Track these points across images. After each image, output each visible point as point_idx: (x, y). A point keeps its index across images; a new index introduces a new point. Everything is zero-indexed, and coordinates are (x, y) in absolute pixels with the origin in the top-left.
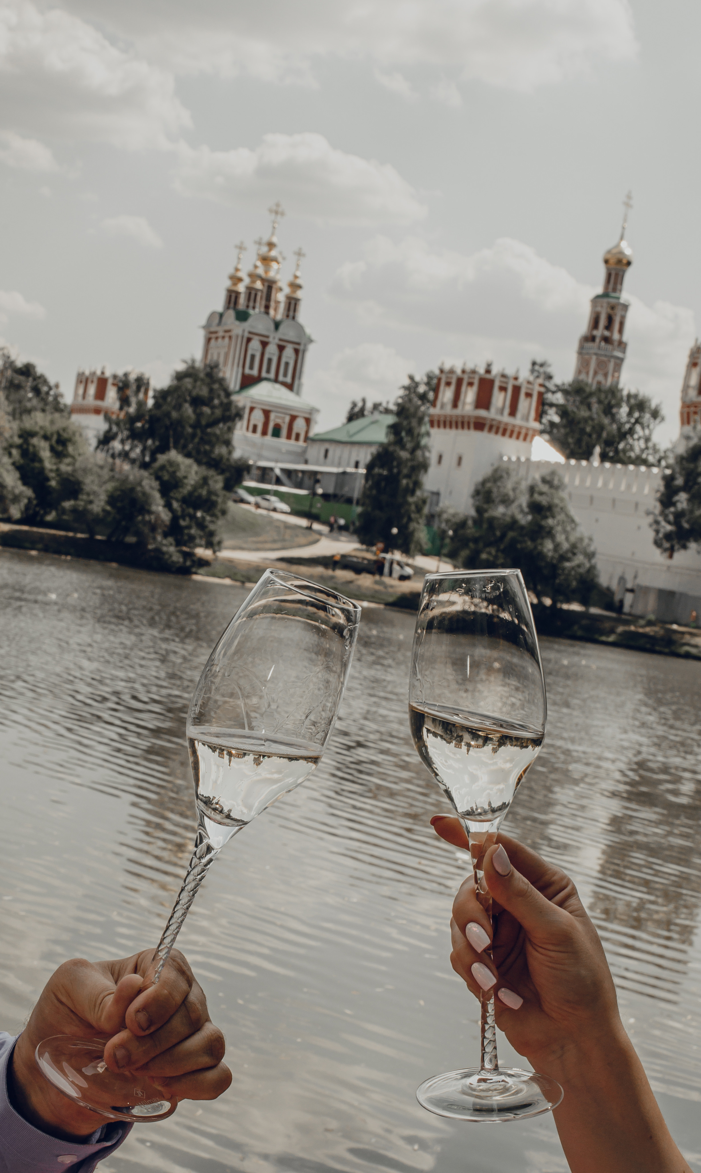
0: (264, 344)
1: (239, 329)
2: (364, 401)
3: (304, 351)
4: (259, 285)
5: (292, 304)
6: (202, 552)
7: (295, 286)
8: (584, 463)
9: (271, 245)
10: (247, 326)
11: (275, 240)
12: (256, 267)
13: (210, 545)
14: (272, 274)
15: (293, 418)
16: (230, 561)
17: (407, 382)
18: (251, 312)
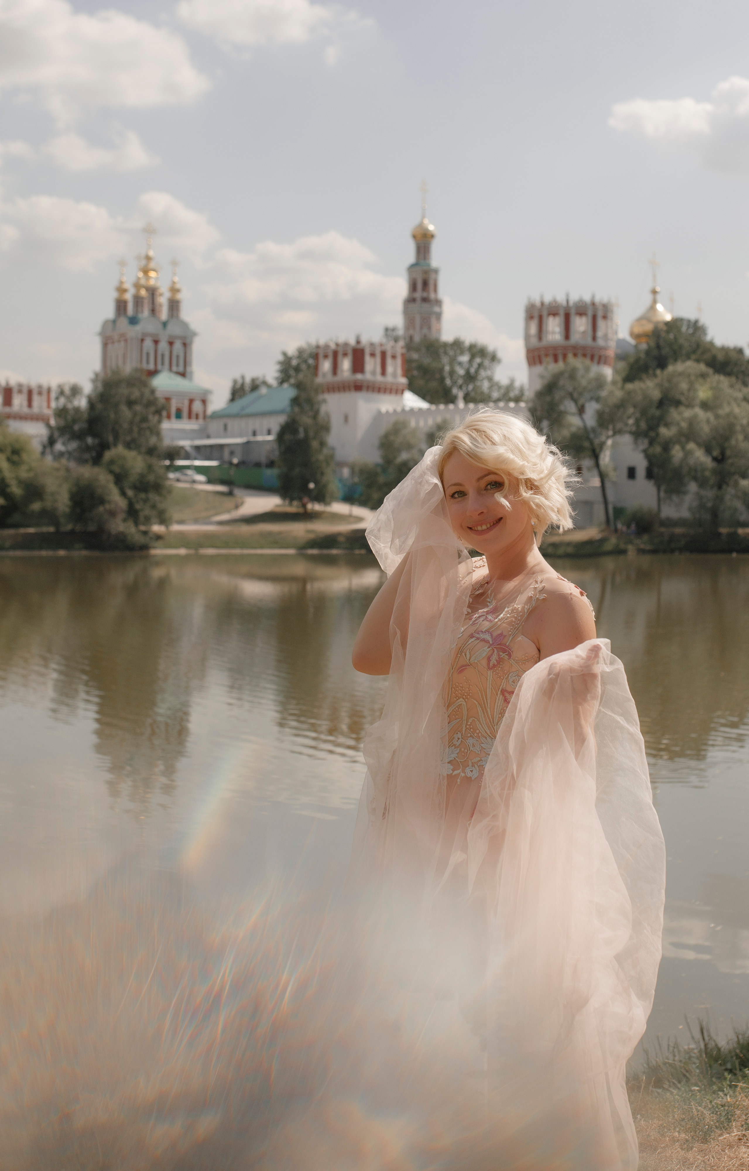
0: (156, 342)
1: (134, 331)
2: (243, 377)
3: (191, 343)
4: (143, 292)
5: (174, 305)
6: (157, 528)
7: (174, 290)
8: (451, 406)
9: (148, 258)
10: (138, 328)
11: (151, 253)
12: (139, 278)
13: (163, 521)
14: (152, 282)
15: (191, 401)
16: (181, 533)
17: (281, 358)
18: (140, 316)
